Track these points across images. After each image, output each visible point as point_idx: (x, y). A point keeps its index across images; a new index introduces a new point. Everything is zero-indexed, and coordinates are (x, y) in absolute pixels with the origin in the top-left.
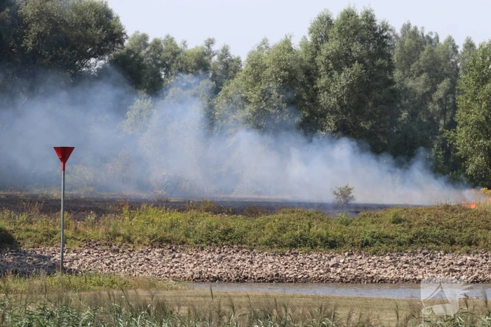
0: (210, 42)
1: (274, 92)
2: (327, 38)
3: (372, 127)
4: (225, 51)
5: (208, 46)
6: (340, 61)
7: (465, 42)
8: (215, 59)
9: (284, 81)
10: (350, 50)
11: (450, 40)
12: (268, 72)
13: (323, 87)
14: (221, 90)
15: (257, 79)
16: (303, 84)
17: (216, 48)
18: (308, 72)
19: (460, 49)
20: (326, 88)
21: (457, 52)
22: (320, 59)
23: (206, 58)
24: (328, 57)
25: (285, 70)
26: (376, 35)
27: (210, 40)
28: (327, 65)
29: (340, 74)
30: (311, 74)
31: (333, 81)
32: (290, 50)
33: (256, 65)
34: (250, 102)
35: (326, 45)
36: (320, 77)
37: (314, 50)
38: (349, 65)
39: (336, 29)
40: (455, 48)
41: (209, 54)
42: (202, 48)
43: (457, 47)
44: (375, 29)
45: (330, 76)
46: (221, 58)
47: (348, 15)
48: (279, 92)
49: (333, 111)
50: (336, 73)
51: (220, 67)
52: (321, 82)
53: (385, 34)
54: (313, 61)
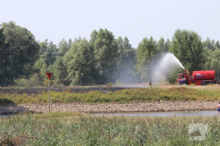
0: (47, 40)
1: (81, 55)
2: (96, 38)
3: (112, 65)
4: (52, 42)
5: (46, 41)
6: (101, 44)
7: (125, 38)
8: (48, 45)
9: (84, 51)
11: (120, 38)
12: (79, 49)
15: (76, 51)
16: (90, 52)
17: (49, 42)
19: (123, 40)
20: (97, 53)
21: (122, 41)
22: (95, 44)
23: (45, 45)
24: (97, 44)
25: (84, 48)
27: (46, 39)
30: (92, 49)
32: (86, 42)
33: (76, 46)
34: (74, 58)
35: (96, 40)
37: (93, 42)
39: (98, 36)
40: (122, 40)
41: (46, 44)
42: (44, 42)
43: (122, 39)
45: (98, 50)
46: (50, 45)
48: (82, 55)
49: (99, 60)
50: (100, 48)
51: (50, 48)
52: (95, 51)
54: (92, 45)
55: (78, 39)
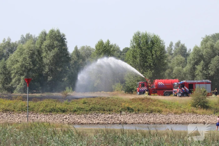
1: (28, 59)
2: (45, 40)
3: (61, 70)
6: (50, 47)
9: (31, 54)
10: (53, 43)
12: (25, 51)
13: (44, 56)
14: (9, 57)
15: (21, 54)
16: (37, 56)
18: (38, 51)
20: (45, 57)
22: (43, 47)
24: (46, 46)
25: (31, 51)
26: (61, 38)
28: (45, 49)
29: (50, 52)
30: (39, 52)
31: (48, 54)
33: (21, 49)
34: (19, 62)
35: (45, 42)
36: (43, 53)
37: (41, 44)
38: (53, 49)
44: (61, 36)
45: (47, 52)
47: (52, 31)
49: (47, 64)
50: (49, 51)
53: (64, 38)
54: (40, 47)
55: (6, 40)
